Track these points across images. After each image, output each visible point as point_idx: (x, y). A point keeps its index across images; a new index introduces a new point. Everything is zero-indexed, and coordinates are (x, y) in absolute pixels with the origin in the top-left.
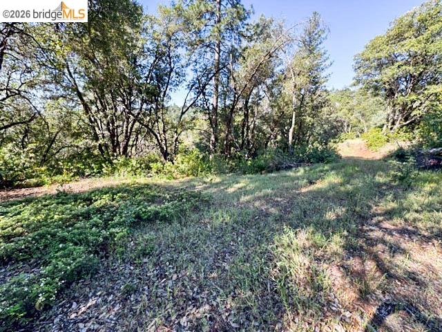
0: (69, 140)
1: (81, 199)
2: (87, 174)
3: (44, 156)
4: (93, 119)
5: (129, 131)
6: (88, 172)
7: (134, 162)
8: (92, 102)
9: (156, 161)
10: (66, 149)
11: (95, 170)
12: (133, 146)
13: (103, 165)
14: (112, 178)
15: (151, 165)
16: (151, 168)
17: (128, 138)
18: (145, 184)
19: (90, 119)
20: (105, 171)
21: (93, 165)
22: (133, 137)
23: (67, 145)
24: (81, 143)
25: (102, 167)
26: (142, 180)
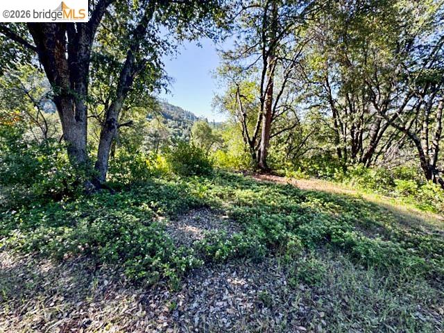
0: (316, 143)
1: (298, 195)
2: (320, 175)
3: (295, 154)
4: (338, 124)
5: (378, 135)
6: (321, 173)
7: (372, 173)
8: (340, 107)
9: (408, 177)
10: (312, 150)
11: (328, 173)
12: (379, 154)
13: (336, 169)
14: (339, 184)
15: (396, 181)
16: (395, 186)
17: (374, 143)
18: (370, 203)
19: (336, 123)
20: (335, 176)
21: (327, 168)
22: (381, 143)
23: (314, 147)
24: (324, 147)
25: (334, 172)
26: (372, 196)
